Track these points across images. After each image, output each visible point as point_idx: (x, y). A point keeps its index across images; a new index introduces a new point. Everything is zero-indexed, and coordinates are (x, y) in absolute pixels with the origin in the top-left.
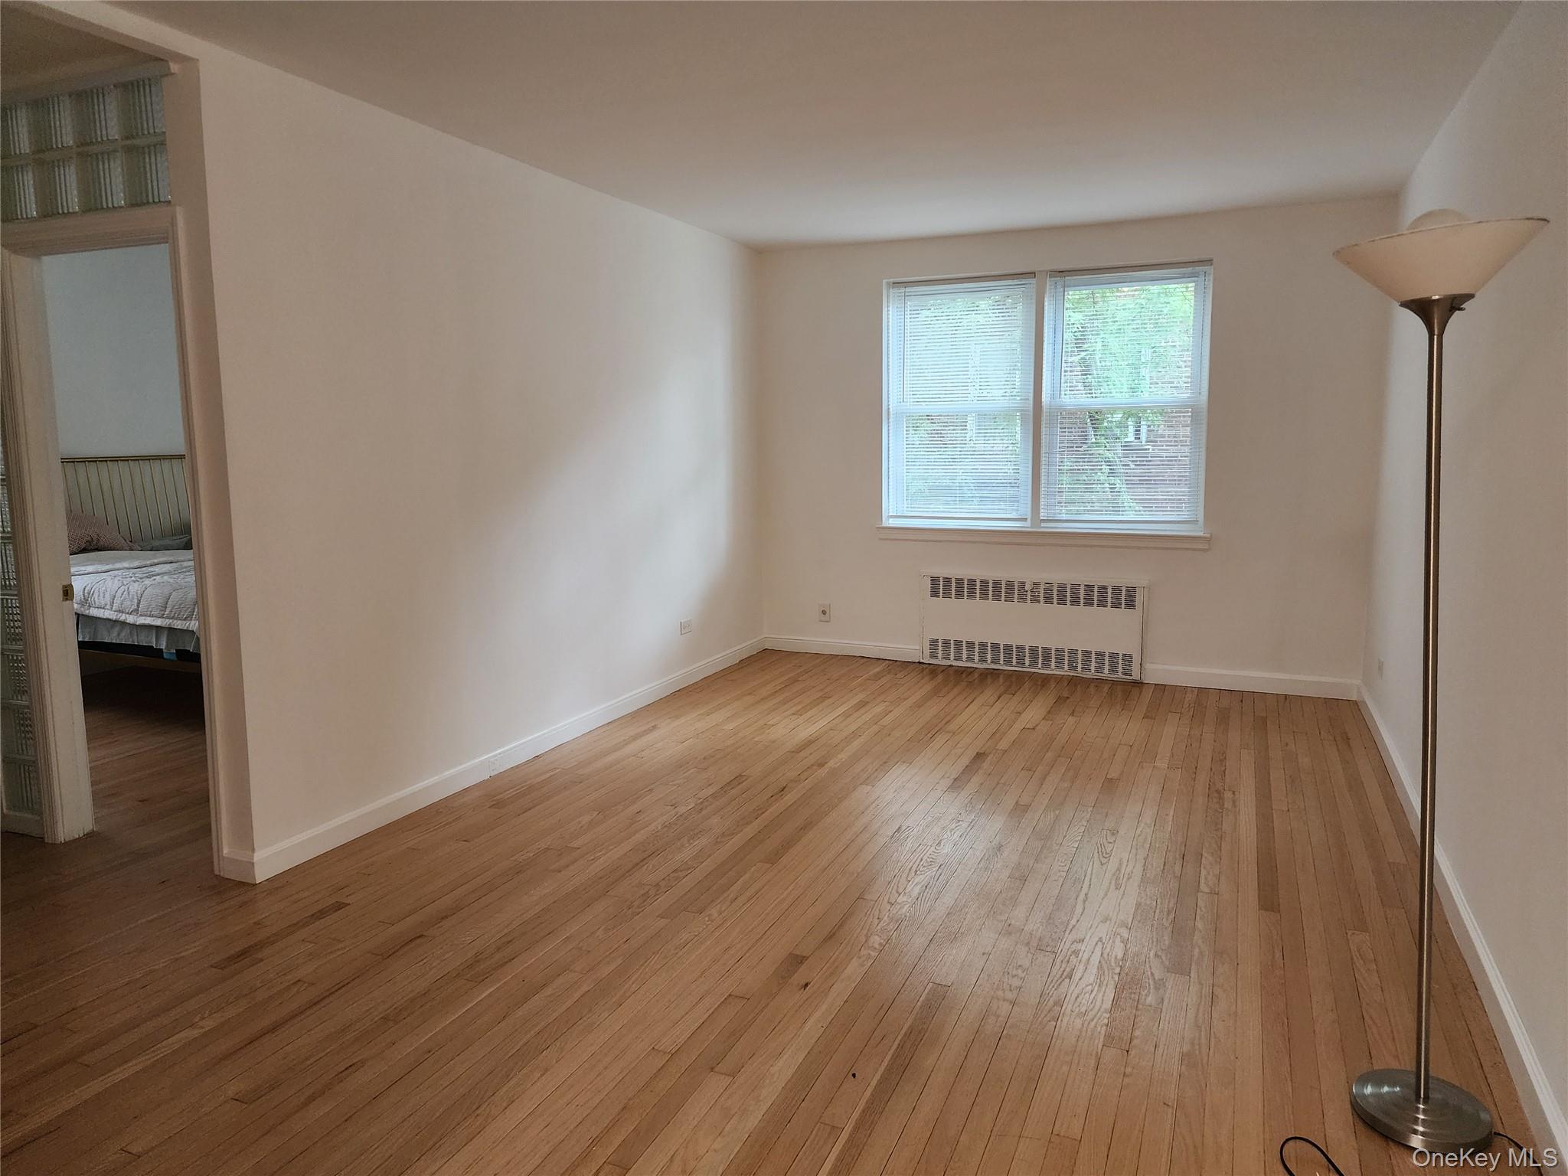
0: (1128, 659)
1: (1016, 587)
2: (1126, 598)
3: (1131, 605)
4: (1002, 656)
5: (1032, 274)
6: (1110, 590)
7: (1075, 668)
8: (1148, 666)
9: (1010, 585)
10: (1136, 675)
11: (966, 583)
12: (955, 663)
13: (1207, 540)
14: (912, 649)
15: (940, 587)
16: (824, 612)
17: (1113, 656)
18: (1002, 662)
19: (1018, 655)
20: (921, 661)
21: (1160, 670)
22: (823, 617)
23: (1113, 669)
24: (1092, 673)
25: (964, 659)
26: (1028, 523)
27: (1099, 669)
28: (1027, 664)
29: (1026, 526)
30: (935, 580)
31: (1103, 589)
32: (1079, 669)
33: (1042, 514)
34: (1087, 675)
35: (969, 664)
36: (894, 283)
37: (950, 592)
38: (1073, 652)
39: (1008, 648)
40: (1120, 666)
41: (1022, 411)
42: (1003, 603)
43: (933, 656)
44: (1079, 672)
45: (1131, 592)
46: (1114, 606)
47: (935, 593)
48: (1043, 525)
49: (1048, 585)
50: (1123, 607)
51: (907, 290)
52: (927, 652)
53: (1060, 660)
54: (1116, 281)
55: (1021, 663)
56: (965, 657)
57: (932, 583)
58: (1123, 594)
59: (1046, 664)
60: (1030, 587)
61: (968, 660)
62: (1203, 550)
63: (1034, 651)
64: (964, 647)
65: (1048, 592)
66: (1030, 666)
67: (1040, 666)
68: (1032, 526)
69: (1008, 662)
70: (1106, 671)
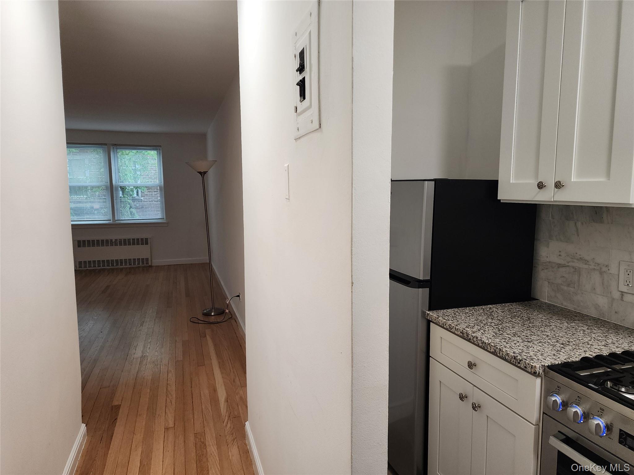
0: (147, 259)
1: (109, 241)
2: (145, 242)
3: (147, 243)
5: (106, 144)
6: (140, 240)
8: (153, 261)
9: (107, 241)
10: (150, 264)
11: (91, 241)
12: (89, 269)
13: (168, 223)
15: (81, 244)
17: (143, 259)
18: (106, 266)
21: (157, 261)
23: (143, 263)
26: (111, 221)
27: (139, 264)
31: (138, 239)
32: (132, 264)
33: (116, 218)
34: (134, 266)
37: (85, 245)
38: (130, 260)
40: (145, 262)
41: (105, 186)
42: (105, 247)
43: (80, 267)
44: (132, 266)
45: (147, 239)
46: (142, 244)
47: (79, 246)
48: (116, 221)
49: (120, 240)
50: (144, 244)
52: (77, 266)
53: (121, 263)
55: (113, 265)
56: (92, 266)
57: (78, 243)
58: (144, 241)
59: (121, 264)
60: (113, 241)
61: (93, 267)
62: (166, 226)
63: (117, 261)
64: (92, 263)
65: (120, 242)
66: (116, 266)
67: (119, 265)
68: (113, 222)
69: (108, 266)
70: (141, 264)
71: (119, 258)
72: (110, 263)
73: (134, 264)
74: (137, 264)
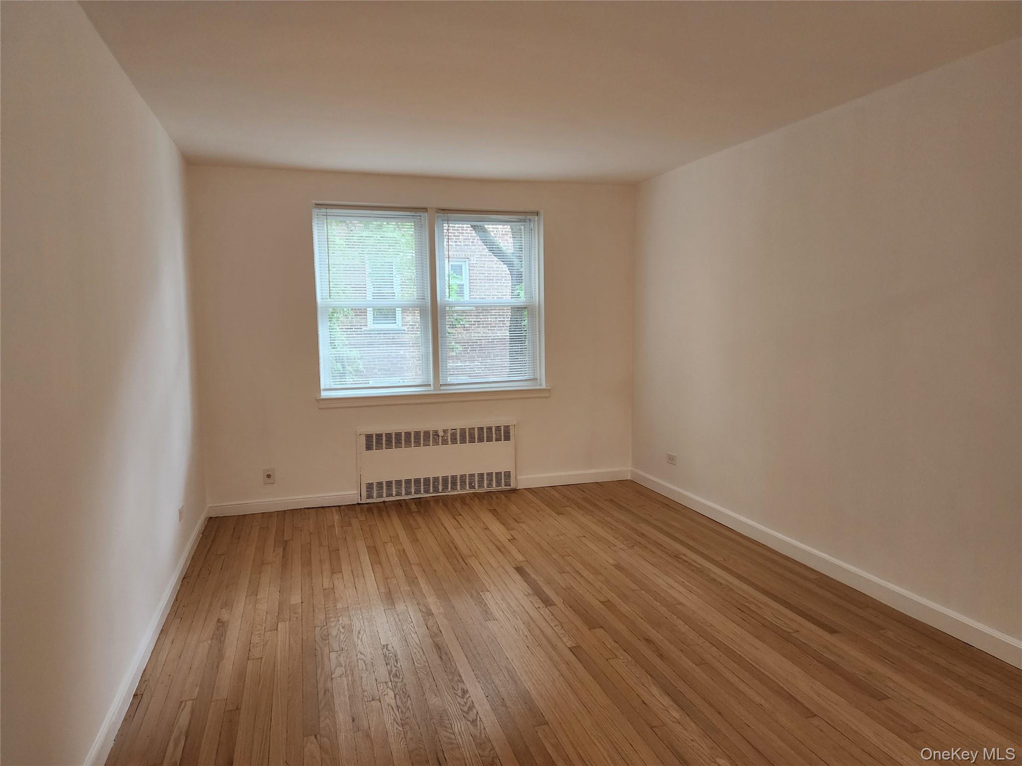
0: (508, 475)
1: (431, 434)
2: (504, 434)
3: (507, 438)
4: (422, 487)
6: (494, 430)
7: (474, 487)
8: (519, 477)
9: (427, 434)
10: (513, 486)
11: (394, 436)
12: (387, 499)
13: (549, 390)
14: (350, 494)
15: (373, 442)
16: (269, 476)
17: (498, 474)
18: (422, 492)
19: (434, 485)
20: (360, 502)
21: (526, 479)
22: (269, 481)
23: (499, 484)
24: (485, 489)
25: (394, 495)
26: (432, 388)
27: (490, 485)
28: (440, 490)
29: (430, 390)
30: (369, 437)
31: (490, 429)
32: (477, 487)
33: (441, 381)
34: (481, 491)
35: (398, 498)
36: (316, 204)
37: (382, 444)
38: (472, 476)
39: (427, 480)
40: (503, 480)
41: (420, 307)
42: (422, 448)
43: (369, 496)
44: (477, 490)
45: (507, 429)
46: (497, 440)
47: (369, 447)
48: (442, 388)
49: (453, 431)
50: (503, 440)
51: (328, 210)
52: (364, 493)
53: (454, 484)
54: (479, 220)
55: (436, 490)
56: (394, 493)
57: (366, 440)
58: (502, 431)
59: (454, 487)
60: (441, 434)
61: (397, 495)
62: (546, 397)
63: (445, 479)
64: (394, 485)
65: (454, 436)
66: (443, 491)
67: (449, 489)
68: (435, 390)
69: (427, 491)
70: (494, 486)
71: (449, 473)
72: (431, 485)
73: (479, 487)
74: (485, 487)
